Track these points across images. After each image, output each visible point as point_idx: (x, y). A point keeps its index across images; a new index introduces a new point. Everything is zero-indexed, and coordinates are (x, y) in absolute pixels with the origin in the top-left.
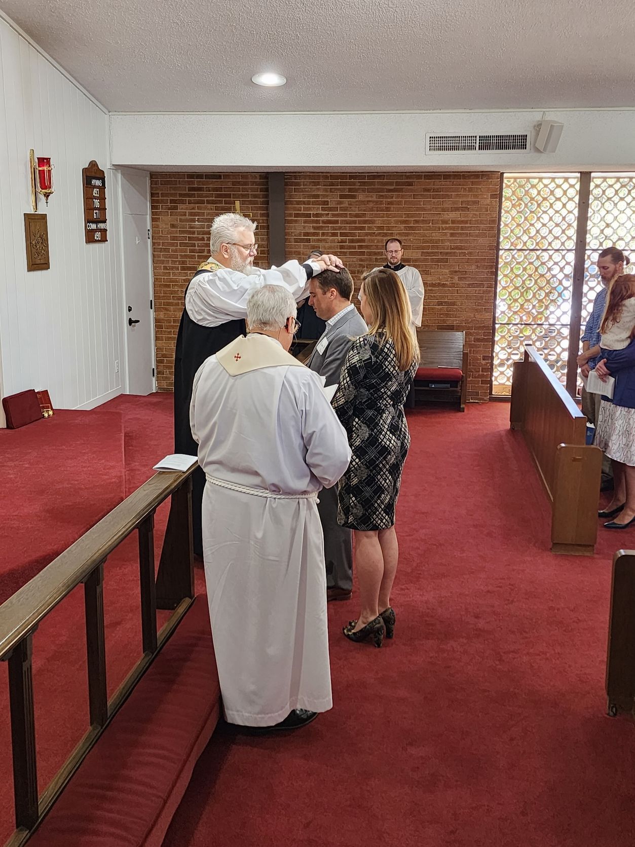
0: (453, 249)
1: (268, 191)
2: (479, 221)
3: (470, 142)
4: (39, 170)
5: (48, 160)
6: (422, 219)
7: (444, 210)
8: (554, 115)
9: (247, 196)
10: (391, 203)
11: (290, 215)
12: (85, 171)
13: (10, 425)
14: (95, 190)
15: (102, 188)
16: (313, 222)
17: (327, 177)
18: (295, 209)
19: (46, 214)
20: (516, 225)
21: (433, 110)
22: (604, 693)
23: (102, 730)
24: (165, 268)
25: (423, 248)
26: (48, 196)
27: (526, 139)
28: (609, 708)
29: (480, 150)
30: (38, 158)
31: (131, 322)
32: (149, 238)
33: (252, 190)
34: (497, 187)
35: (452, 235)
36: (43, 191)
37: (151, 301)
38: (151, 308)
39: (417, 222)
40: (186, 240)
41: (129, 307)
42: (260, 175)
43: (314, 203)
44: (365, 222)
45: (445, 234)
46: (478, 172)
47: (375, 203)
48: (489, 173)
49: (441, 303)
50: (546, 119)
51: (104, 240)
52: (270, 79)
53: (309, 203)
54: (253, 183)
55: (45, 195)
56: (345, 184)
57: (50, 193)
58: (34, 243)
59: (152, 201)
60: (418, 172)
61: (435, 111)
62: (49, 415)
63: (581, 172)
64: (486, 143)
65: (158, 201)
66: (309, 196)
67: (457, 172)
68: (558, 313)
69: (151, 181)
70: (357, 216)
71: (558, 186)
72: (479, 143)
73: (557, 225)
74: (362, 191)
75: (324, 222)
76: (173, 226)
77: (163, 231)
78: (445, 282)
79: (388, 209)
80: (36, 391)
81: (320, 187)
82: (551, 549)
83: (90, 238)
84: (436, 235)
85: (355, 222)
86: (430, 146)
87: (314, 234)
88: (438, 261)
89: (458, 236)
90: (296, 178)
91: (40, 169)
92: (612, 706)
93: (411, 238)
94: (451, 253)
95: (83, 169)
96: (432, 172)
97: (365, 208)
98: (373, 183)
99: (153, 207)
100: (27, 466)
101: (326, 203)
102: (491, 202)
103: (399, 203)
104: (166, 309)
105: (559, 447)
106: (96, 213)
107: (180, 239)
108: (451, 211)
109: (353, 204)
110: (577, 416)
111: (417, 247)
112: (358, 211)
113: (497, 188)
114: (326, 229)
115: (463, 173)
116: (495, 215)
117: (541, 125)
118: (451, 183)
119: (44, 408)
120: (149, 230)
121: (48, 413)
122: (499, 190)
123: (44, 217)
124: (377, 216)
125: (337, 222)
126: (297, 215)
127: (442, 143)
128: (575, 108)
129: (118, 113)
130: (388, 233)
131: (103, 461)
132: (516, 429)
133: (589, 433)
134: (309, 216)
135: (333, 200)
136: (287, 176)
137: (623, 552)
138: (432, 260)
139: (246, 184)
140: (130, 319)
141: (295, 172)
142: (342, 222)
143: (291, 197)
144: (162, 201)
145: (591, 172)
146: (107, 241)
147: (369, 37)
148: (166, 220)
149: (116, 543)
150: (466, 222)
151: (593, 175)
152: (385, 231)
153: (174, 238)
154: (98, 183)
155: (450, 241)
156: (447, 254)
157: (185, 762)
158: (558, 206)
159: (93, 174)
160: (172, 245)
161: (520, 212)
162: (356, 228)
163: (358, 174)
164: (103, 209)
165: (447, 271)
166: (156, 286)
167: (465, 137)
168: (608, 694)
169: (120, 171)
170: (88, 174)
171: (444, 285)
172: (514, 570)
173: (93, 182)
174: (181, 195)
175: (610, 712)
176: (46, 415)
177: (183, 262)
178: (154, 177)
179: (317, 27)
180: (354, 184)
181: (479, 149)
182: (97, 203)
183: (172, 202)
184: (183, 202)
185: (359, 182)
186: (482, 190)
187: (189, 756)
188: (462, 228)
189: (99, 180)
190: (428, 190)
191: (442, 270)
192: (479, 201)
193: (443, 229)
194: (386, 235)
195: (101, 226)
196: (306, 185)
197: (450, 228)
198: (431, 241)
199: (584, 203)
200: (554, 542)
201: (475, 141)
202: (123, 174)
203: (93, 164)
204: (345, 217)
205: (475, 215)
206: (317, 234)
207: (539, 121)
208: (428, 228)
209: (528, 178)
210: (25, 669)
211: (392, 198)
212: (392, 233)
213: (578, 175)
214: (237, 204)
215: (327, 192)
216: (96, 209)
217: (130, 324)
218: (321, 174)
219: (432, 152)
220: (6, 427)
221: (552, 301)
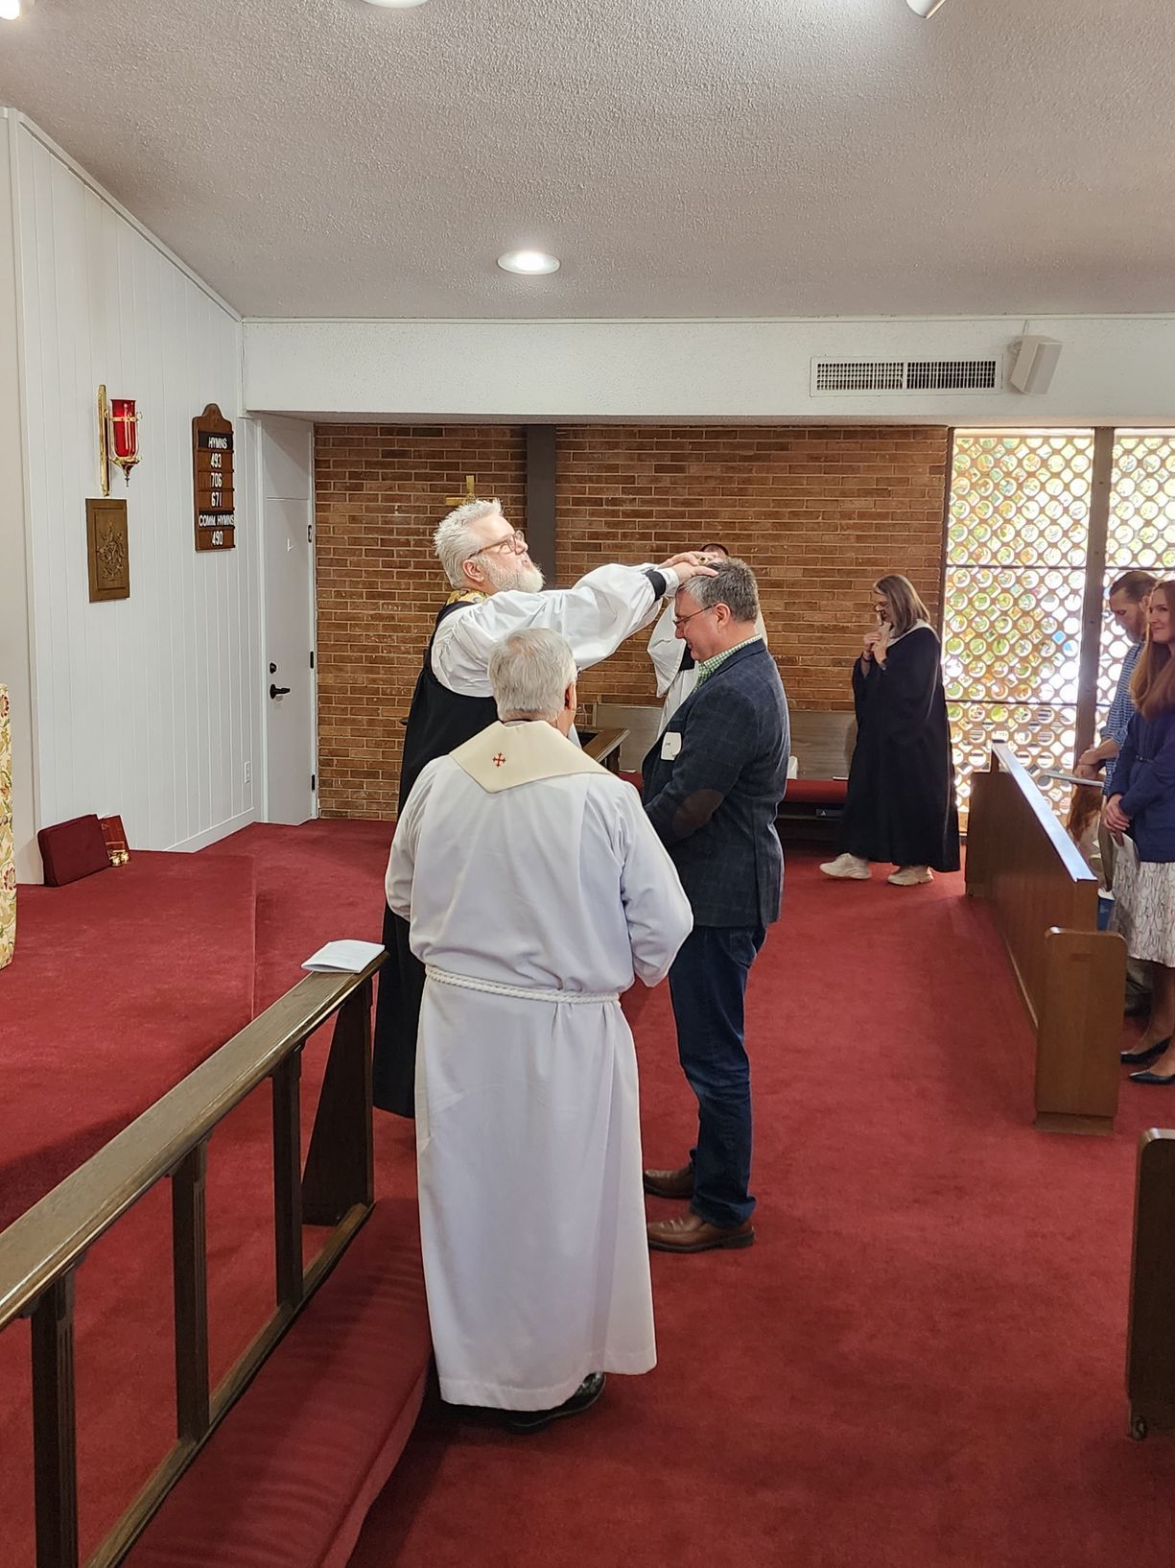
0: (860, 564)
1: (525, 458)
2: (909, 514)
3: (892, 373)
4: (115, 423)
5: (131, 404)
6: (804, 509)
7: (844, 494)
8: (1046, 326)
9: (487, 467)
10: (748, 481)
11: (566, 501)
12: (196, 421)
13: (50, 879)
14: (215, 457)
15: (228, 453)
16: (608, 513)
17: (632, 434)
18: (574, 490)
19: (125, 501)
20: (978, 521)
21: (825, 316)
22: (1122, 1395)
23: (197, 1448)
24: (339, 594)
25: (806, 562)
26: (129, 468)
27: (994, 369)
28: (1132, 1424)
29: (910, 390)
30: (113, 401)
31: (274, 692)
32: (310, 541)
33: (498, 456)
34: (941, 453)
35: (859, 538)
36: (121, 458)
37: (312, 653)
38: (312, 666)
39: (794, 514)
40: (377, 545)
41: (272, 664)
42: (512, 430)
43: (608, 480)
44: (701, 514)
45: (847, 538)
46: (907, 426)
47: (718, 481)
48: (927, 428)
49: (840, 662)
50: (1032, 334)
51: (228, 544)
52: (530, 262)
53: (599, 480)
54: (499, 444)
55: (124, 466)
56: (665, 446)
57: (133, 463)
58: (102, 551)
59: (318, 475)
60: (798, 426)
61: (828, 319)
62: (121, 862)
63: (1095, 428)
64: (921, 376)
65: (328, 476)
66: (600, 468)
67: (870, 426)
68: (1057, 681)
69: (316, 439)
70: (686, 503)
71: (1056, 452)
72: (909, 375)
73: (1054, 522)
74: (696, 458)
75: (626, 514)
76: (353, 519)
77: (336, 532)
78: (845, 624)
79: (742, 492)
80: (99, 818)
81: (620, 451)
82: (1034, 1123)
83: (204, 541)
84: (829, 539)
85: (682, 515)
86: (819, 381)
87: (607, 536)
88: (834, 585)
89: (869, 541)
90: (576, 434)
91: (117, 419)
92: (1137, 1419)
93: (785, 543)
94: (856, 571)
95: (194, 419)
96: (824, 426)
97: (699, 490)
98: (716, 446)
99: (317, 486)
100: (79, 955)
101: (631, 480)
102: (932, 481)
103: (763, 481)
104: (340, 670)
105: (1047, 934)
106: (215, 497)
107: (365, 542)
108: (859, 496)
109: (679, 482)
110: (1080, 878)
111: (796, 561)
112: (689, 495)
113: (942, 456)
114: (630, 526)
115: (881, 429)
116: (939, 504)
117: (1020, 343)
118: (859, 446)
119: (112, 847)
120: (310, 527)
121: (120, 857)
122: (944, 458)
123: (121, 505)
124: (722, 503)
125: (649, 514)
126: (577, 502)
127: (839, 376)
128: (1082, 313)
129: (260, 320)
130: (744, 534)
131: (216, 947)
132: (975, 895)
133: (1102, 910)
134: (599, 502)
135: (644, 474)
136: (559, 431)
137: (1156, 1133)
138: (823, 584)
139: (485, 444)
140: (273, 686)
141: (576, 425)
142: (660, 514)
143: (567, 468)
144: (336, 475)
145: (1114, 428)
146: (234, 546)
147: (708, 190)
148: (342, 509)
149: (230, 1104)
150: (884, 516)
151: (1117, 432)
152: (737, 532)
153: (356, 541)
154: (220, 443)
155: (857, 550)
156: (849, 573)
157: (347, 1509)
158: (1054, 487)
159: (212, 429)
160: (353, 553)
161: (986, 498)
162: (685, 526)
163: (688, 429)
164: (228, 490)
165: (849, 604)
166: (321, 628)
167: (883, 365)
168: (1130, 1397)
169: (259, 422)
170: (203, 429)
171: (844, 629)
172: (963, 1161)
173: (211, 442)
174: (368, 464)
175: (1134, 1430)
176: (116, 861)
177: (372, 585)
178: (320, 431)
179: (615, 172)
180: (681, 446)
181: (908, 386)
182: (217, 480)
183: (353, 475)
184: (373, 477)
185: (690, 443)
186: (915, 458)
187: (354, 1498)
188: (878, 528)
189: (223, 438)
190: (817, 459)
191: (842, 602)
192: (908, 479)
193: (842, 528)
194: (737, 538)
195: (224, 520)
196: (594, 448)
197: (855, 527)
198: (822, 550)
199: (1101, 483)
200: (1040, 1110)
201: (900, 373)
202: (265, 427)
203: (212, 411)
204: (664, 505)
205: (902, 503)
206: (614, 536)
207: (1017, 337)
208: (816, 526)
209: (1000, 438)
210: (60, 1332)
211: (751, 470)
212: (750, 535)
213: (1092, 432)
214: (470, 479)
215: (632, 459)
216: (215, 489)
217: (273, 696)
218: (621, 428)
219: (822, 392)
220: (42, 883)
221: (1045, 659)
